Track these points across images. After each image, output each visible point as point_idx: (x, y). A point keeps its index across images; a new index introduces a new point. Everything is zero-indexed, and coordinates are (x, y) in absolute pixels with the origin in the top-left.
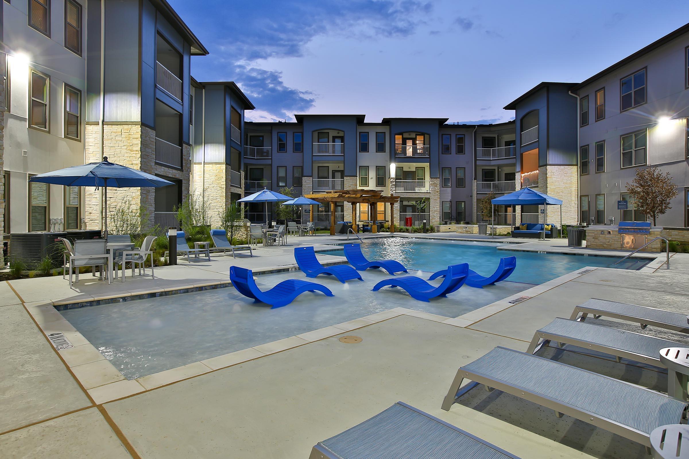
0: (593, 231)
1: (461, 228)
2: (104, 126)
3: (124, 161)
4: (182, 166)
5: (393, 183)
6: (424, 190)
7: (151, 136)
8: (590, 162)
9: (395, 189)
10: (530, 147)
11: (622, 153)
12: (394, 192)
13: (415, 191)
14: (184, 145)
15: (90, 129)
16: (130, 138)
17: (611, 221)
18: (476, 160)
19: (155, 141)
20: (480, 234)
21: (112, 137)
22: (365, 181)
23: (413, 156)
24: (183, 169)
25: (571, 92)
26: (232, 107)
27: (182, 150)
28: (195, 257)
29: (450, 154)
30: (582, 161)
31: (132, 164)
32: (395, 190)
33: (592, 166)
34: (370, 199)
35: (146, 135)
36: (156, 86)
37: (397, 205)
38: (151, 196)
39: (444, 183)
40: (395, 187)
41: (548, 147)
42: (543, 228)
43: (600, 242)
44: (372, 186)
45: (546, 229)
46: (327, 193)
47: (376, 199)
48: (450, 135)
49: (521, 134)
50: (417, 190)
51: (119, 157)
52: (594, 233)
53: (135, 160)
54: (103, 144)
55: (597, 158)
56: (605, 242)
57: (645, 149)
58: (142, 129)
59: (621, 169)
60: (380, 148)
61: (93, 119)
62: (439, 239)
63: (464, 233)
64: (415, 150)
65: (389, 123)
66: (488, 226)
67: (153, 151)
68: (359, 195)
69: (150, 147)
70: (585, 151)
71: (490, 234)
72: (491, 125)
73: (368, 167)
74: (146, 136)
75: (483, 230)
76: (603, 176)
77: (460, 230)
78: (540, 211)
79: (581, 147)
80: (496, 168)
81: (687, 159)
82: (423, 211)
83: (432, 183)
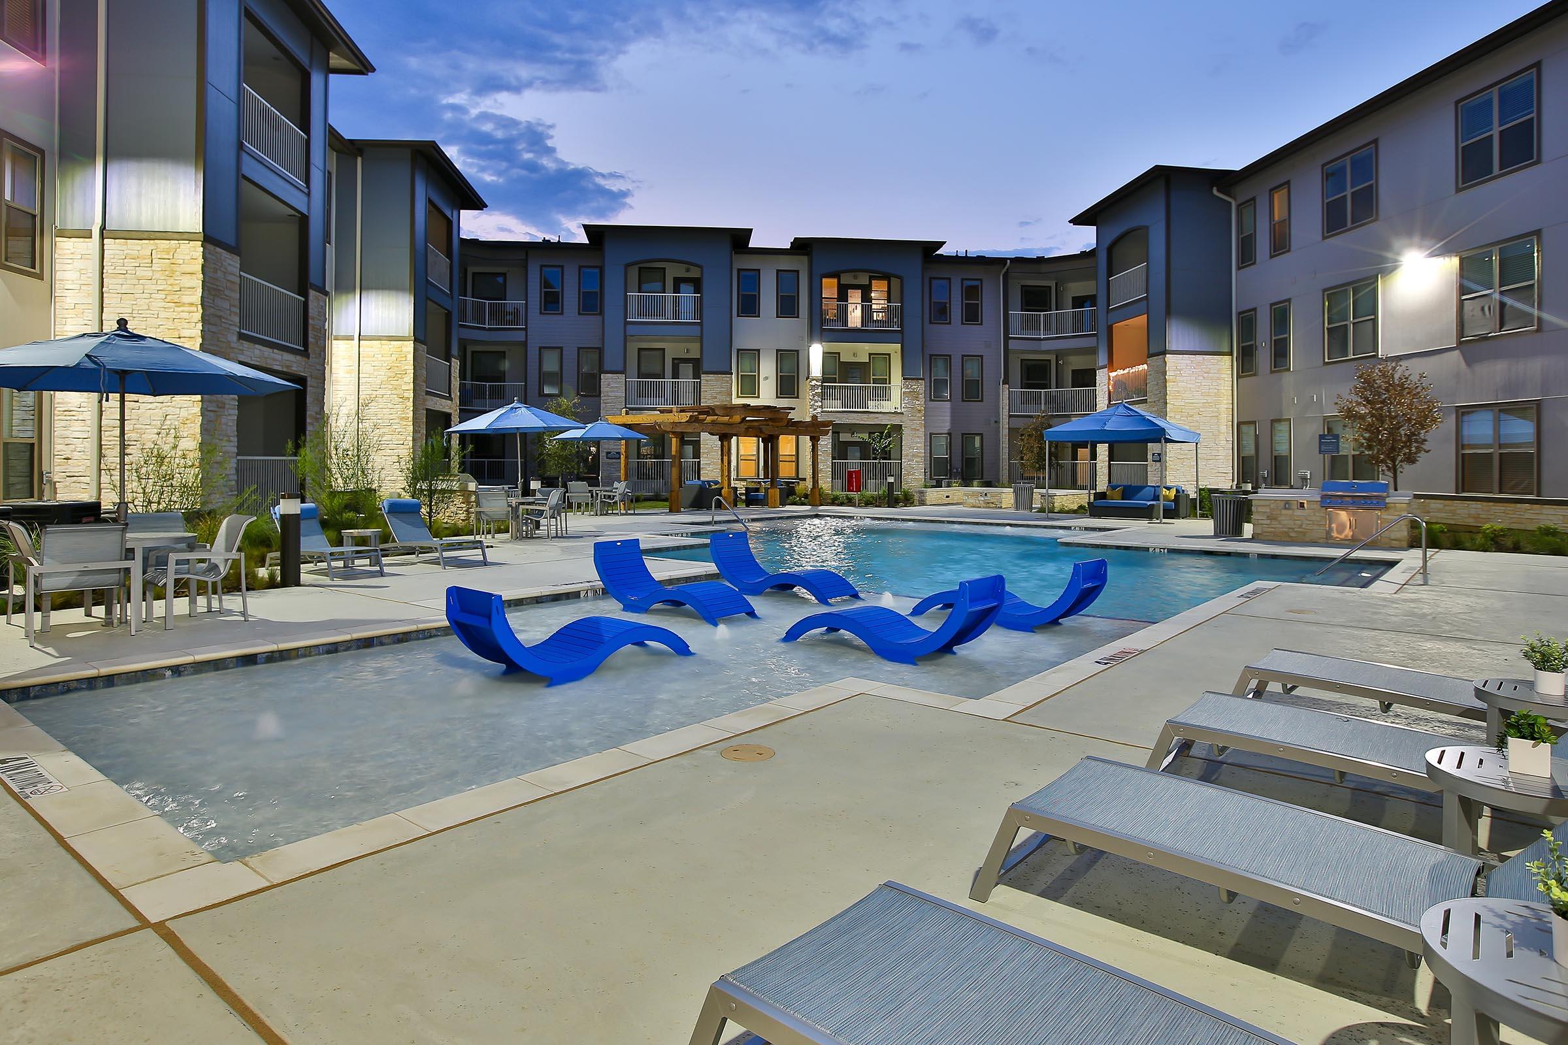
0: (1267, 503)
1: (973, 494)
2: (106, 241)
3: (158, 330)
4: (306, 344)
5: (816, 391)
6: (887, 406)
7: (230, 268)
8: (1259, 348)
9: (820, 404)
10: (1128, 310)
11: (1328, 329)
12: (819, 410)
13: (867, 410)
14: (312, 294)
15: (66, 246)
16: (173, 272)
17: (1304, 479)
18: (1007, 338)
19: (239, 282)
20: (1017, 508)
21: (126, 268)
22: (750, 385)
23: (862, 326)
24: (309, 351)
25: (1218, 191)
26: (430, 202)
27: (306, 305)
28: (345, 567)
29: (947, 324)
30: (1241, 345)
31: (179, 338)
32: (821, 407)
33: (1264, 356)
34: (764, 428)
35: (217, 267)
36: (241, 146)
37: (825, 443)
38: (229, 418)
39: (935, 391)
40: (822, 399)
41: (1168, 312)
42: (1157, 494)
43: (1281, 526)
44: (767, 395)
45: (1166, 498)
46: (662, 412)
47: (777, 427)
48: (950, 279)
49: (1108, 282)
50: (872, 406)
51: (145, 319)
52: (1269, 506)
53: (186, 327)
54: (103, 287)
55: (1273, 338)
56: (1293, 527)
57: (1375, 322)
58: (207, 251)
59: (1328, 363)
60: (787, 307)
61: (74, 222)
62: (925, 521)
63: (980, 507)
64: (867, 313)
65: (809, 249)
66: (1035, 490)
67: (234, 306)
68: (737, 418)
69: (225, 295)
70: (1248, 322)
71: (1042, 510)
72: (1040, 260)
73: (759, 351)
74: (217, 270)
75: (1024, 501)
76: (1288, 379)
77: (971, 501)
78: (1150, 457)
79: (1239, 314)
80: (1053, 358)
81: (1460, 344)
82: (887, 456)
83: (907, 390)
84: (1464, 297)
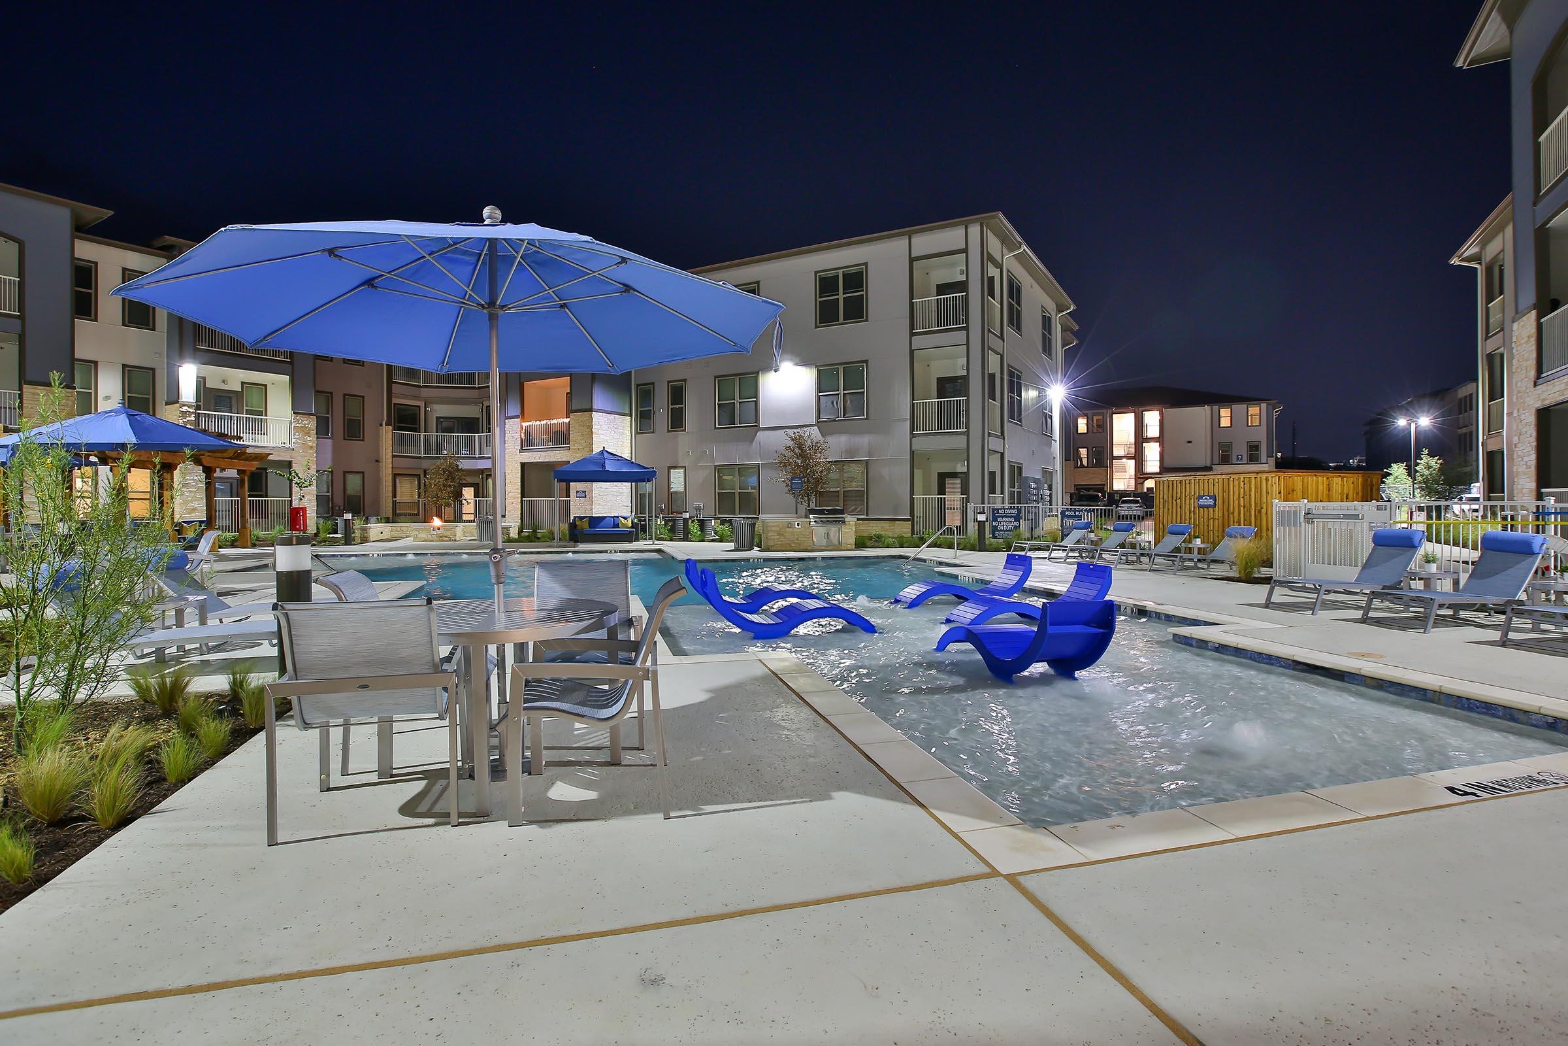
0: (778, 524)
1: (425, 529)
5: (188, 418)
8: (657, 412)
11: (718, 404)
18: (391, 382)
30: (639, 409)
33: (661, 420)
39: (323, 429)
41: (593, 378)
43: (786, 540)
45: (625, 526)
55: (671, 407)
56: (793, 540)
57: (756, 403)
59: (716, 428)
60: (138, 317)
63: (435, 541)
70: (646, 394)
73: (96, 363)
76: (683, 437)
77: (423, 535)
78: (573, 493)
79: (638, 385)
80: (422, 404)
81: (818, 423)
82: (264, 493)
83: (298, 425)
84: (821, 394)
